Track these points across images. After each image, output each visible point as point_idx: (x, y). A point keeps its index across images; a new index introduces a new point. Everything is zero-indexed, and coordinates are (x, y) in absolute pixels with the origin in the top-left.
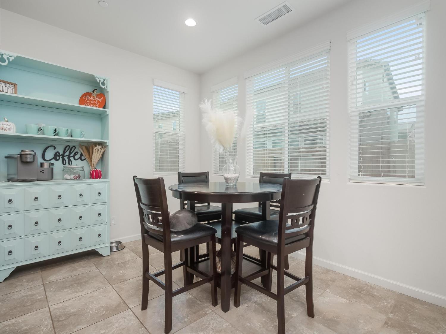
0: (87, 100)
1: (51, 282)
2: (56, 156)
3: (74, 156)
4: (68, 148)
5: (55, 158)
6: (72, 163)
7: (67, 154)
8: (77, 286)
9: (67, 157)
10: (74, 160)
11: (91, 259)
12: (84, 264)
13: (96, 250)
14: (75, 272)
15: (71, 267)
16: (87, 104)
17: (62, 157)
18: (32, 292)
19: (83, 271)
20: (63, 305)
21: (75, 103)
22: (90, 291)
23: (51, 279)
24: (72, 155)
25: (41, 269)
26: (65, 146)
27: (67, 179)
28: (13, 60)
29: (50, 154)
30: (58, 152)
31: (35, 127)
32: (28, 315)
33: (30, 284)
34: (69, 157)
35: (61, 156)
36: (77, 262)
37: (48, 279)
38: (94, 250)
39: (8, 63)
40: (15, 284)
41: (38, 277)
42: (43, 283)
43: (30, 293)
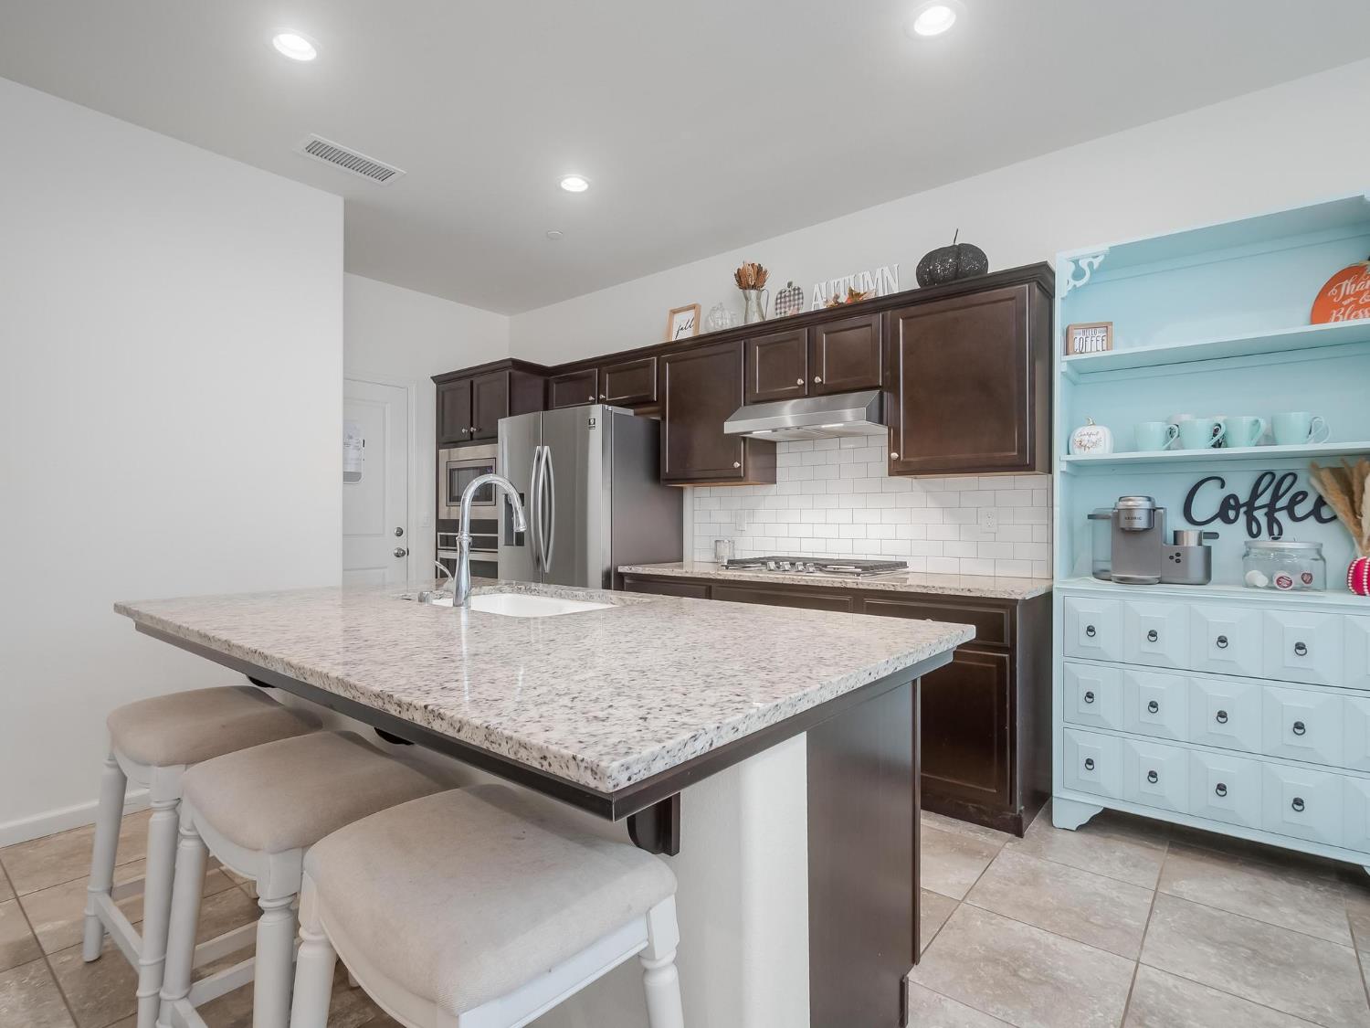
0: (1345, 297)
1: (1177, 898)
2: (1227, 510)
3: (1290, 509)
4: (1267, 479)
5: (1223, 515)
6: (1281, 532)
7: (1264, 499)
8: (1248, 959)
9: (1265, 510)
10: (1291, 522)
11: (1346, 896)
12: (1307, 900)
13: (1366, 869)
14: (1266, 910)
15: (1258, 886)
16: (1343, 314)
17: (1245, 513)
18: (1120, 895)
19: (1293, 921)
20: (1176, 988)
21: (1295, 322)
22: (1280, 1005)
23: (1181, 890)
24: (1283, 502)
25: (1172, 844)
26: (1261, 474)
27: (1256, 587)
28: (1100, 264)
29: (1207, 503)
30: (1234, 497)
31: (1157, 429)
32: (1084, 947)
33: (1126, 871)
34: (1271, 509)
35: (1243, 510)
36: (1289, 882)
37: (1174, 884)
38: (1361, 867)
39: (1091, 274)
40: (1096, 853)
41: (1154, 864)
42: (1157, 889)
43: (1115, 894)
